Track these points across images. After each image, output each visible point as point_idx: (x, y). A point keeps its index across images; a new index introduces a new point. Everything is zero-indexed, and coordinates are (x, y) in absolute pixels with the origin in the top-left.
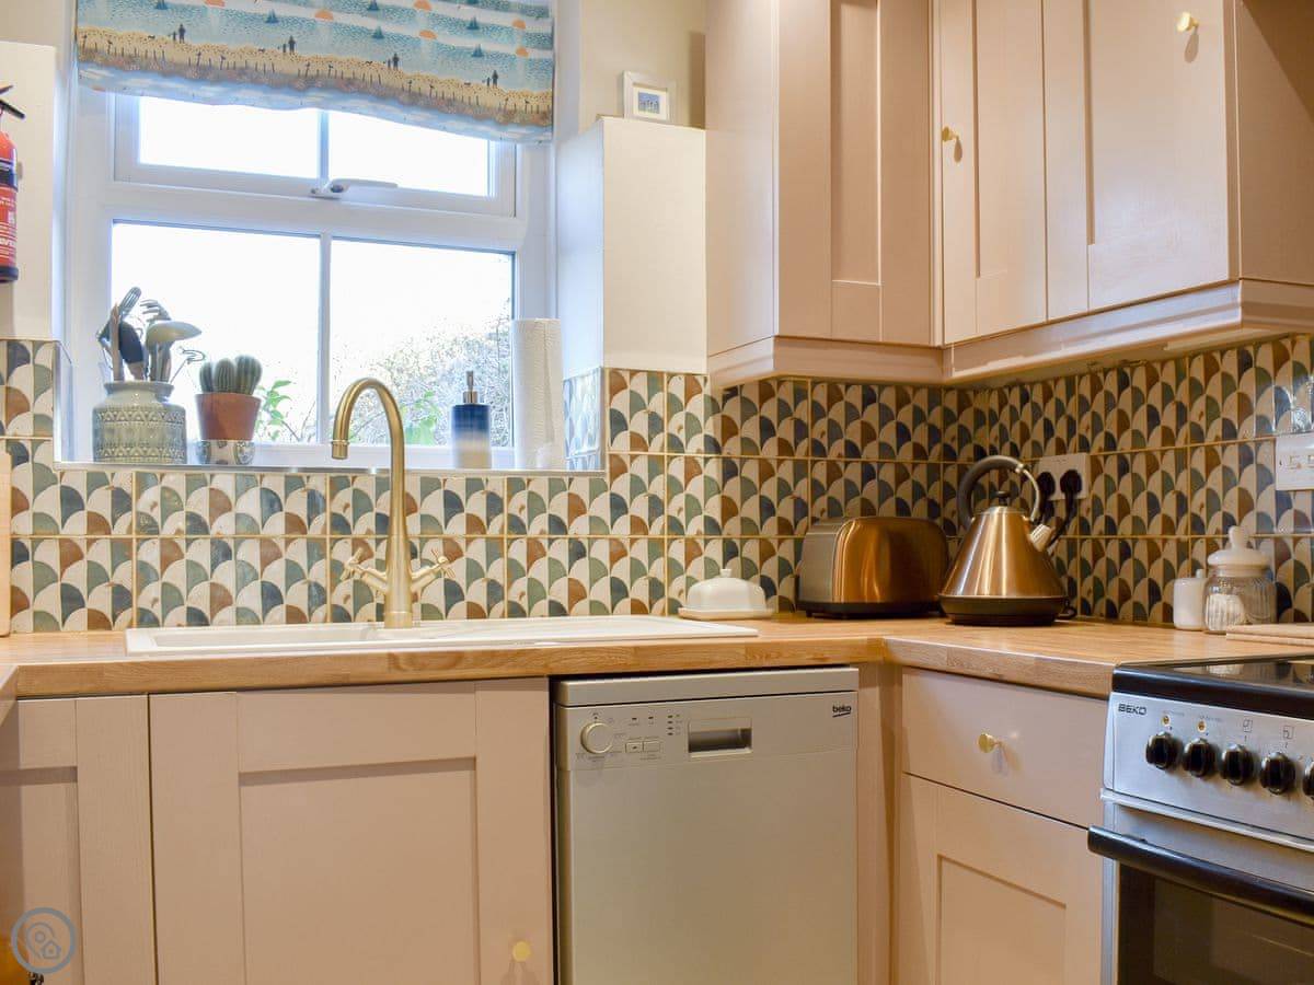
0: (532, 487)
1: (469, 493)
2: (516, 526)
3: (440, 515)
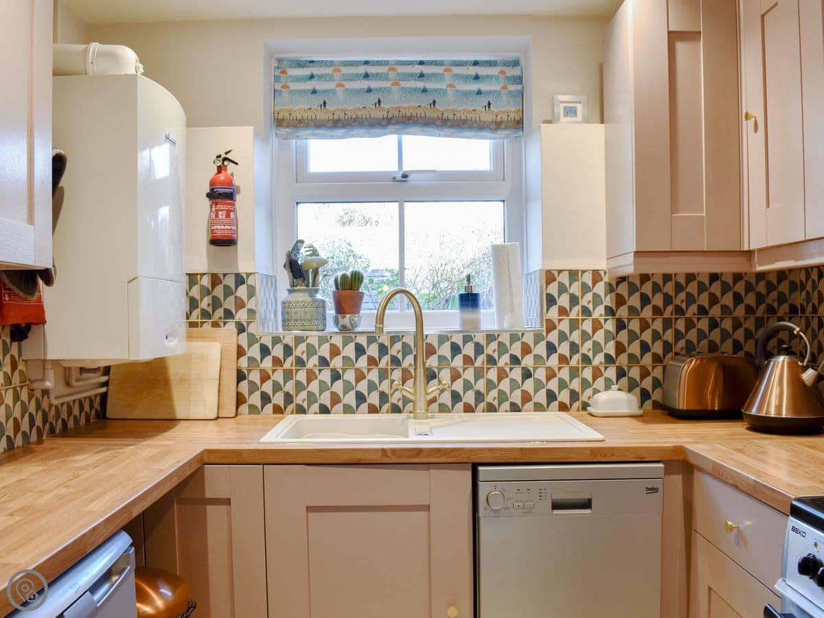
0: (500, 339)
1: (464, 343)
2: (491, 360)
3: (449, 355)
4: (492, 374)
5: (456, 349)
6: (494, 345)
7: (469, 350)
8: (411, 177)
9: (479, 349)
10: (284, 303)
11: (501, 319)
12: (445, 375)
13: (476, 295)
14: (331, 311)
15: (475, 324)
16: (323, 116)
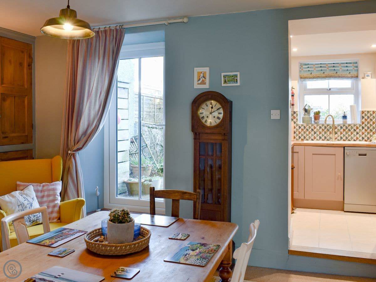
0: (351, 125)
1: (343, 126)
2: (349, 130)
3: (340, 129)
4: (350, 133)
5: (341, 128)
6: (350, 127)
7: (344, 128)
8: (332, 89)
9: (347, 128)
10: (303, 118)
11: (352, 121)
12: (339, 133)
13: (346, 116)
14: (313, 119)
15: (346, 122)
16: (311, 76)
